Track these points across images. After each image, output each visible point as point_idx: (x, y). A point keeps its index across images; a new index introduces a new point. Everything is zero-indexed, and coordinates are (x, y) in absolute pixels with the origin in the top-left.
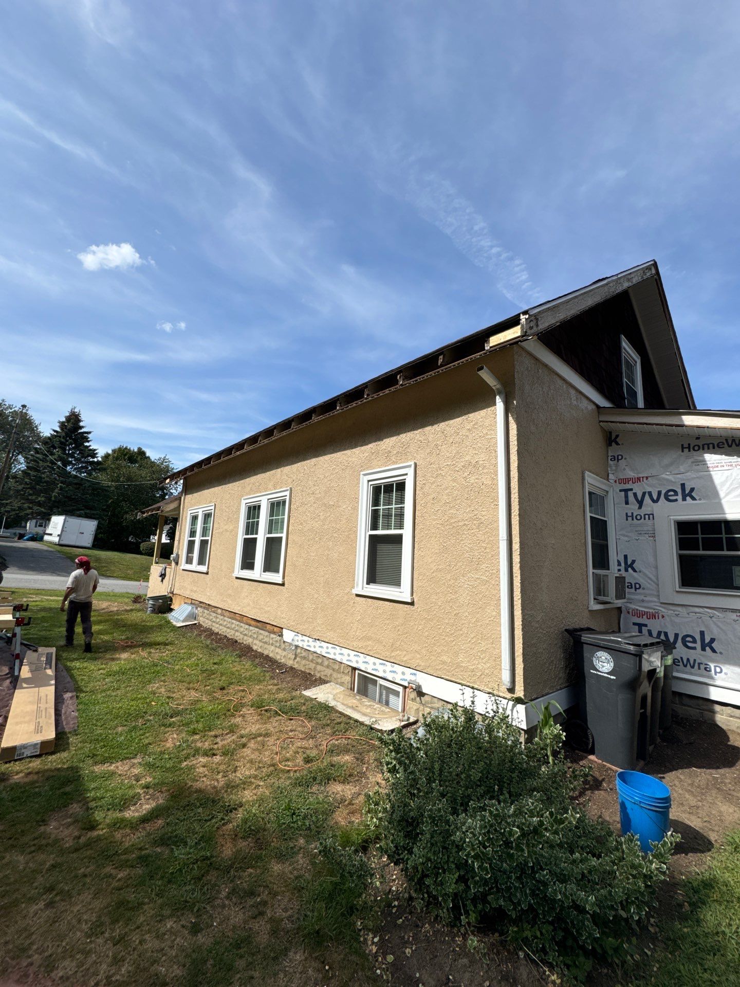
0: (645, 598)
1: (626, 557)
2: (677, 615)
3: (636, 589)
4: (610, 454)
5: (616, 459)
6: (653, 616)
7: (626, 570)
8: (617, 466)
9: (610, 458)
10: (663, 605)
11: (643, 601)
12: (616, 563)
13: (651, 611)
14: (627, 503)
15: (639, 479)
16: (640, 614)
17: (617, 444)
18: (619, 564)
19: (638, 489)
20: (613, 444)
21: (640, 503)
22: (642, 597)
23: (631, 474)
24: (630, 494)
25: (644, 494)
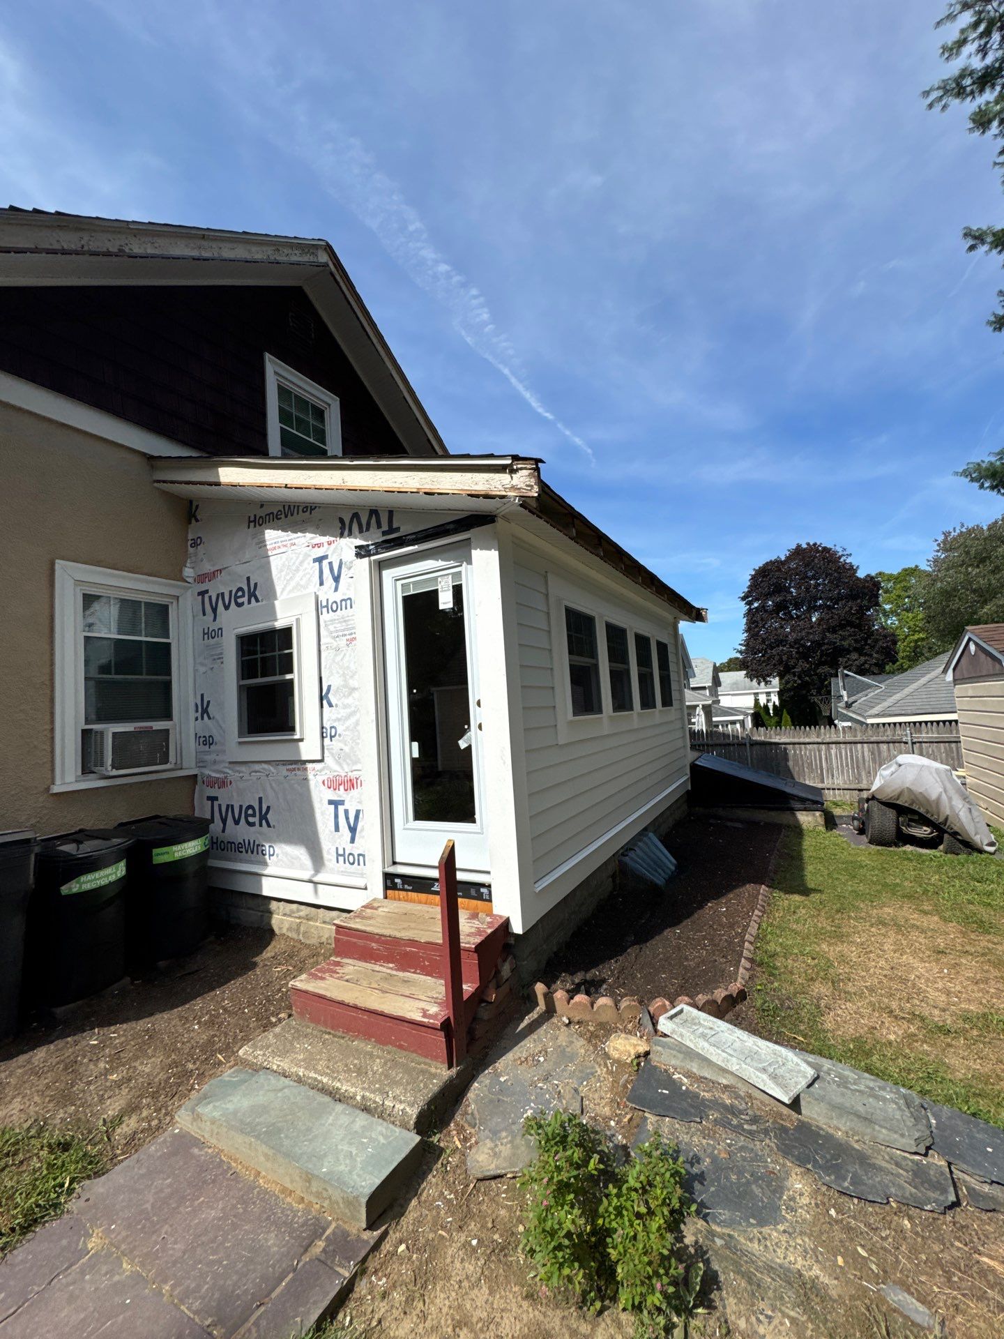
0: (218, 758)
1: (202, 696)
2: (241, 777)
3: (210, 744)
4: (190, 537)
5: (195, 544)
6: (222, 783)
7: (202, 718)
8: (196, 554)
9: (190, 542)
10: (232, 766)
11: (215, 762)
12: (192, 708)
13: (221, 776)
14: (204, 614)
15: (214, 573)
16: (212, 783)
17: (197, 520)
18: (197, 711)
19: (214, 588)
20: (193, 521)
21: (214, 610)
22: (213, 757)
23: (208, 568)
24: (206, 596)
25: (218, 595)
